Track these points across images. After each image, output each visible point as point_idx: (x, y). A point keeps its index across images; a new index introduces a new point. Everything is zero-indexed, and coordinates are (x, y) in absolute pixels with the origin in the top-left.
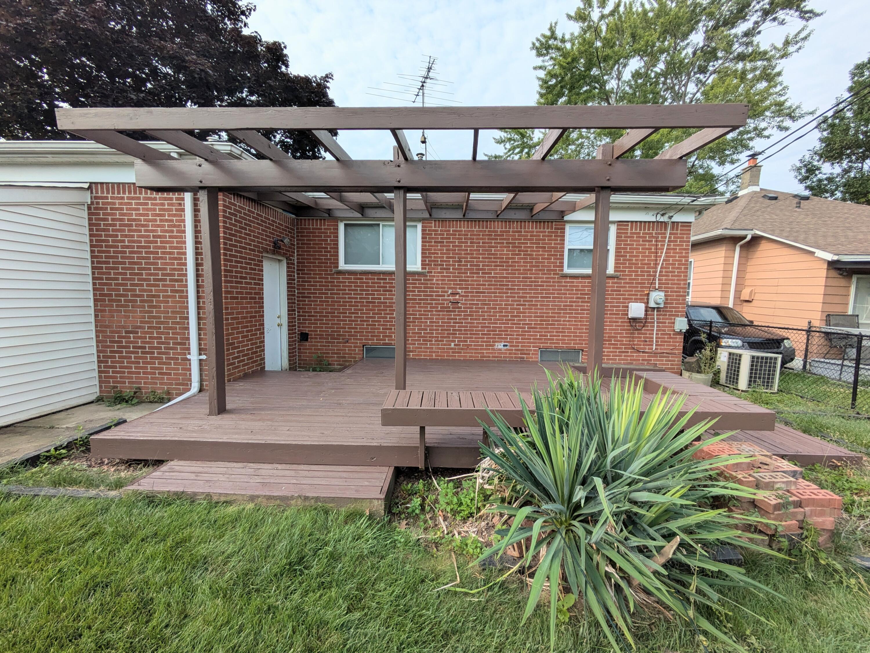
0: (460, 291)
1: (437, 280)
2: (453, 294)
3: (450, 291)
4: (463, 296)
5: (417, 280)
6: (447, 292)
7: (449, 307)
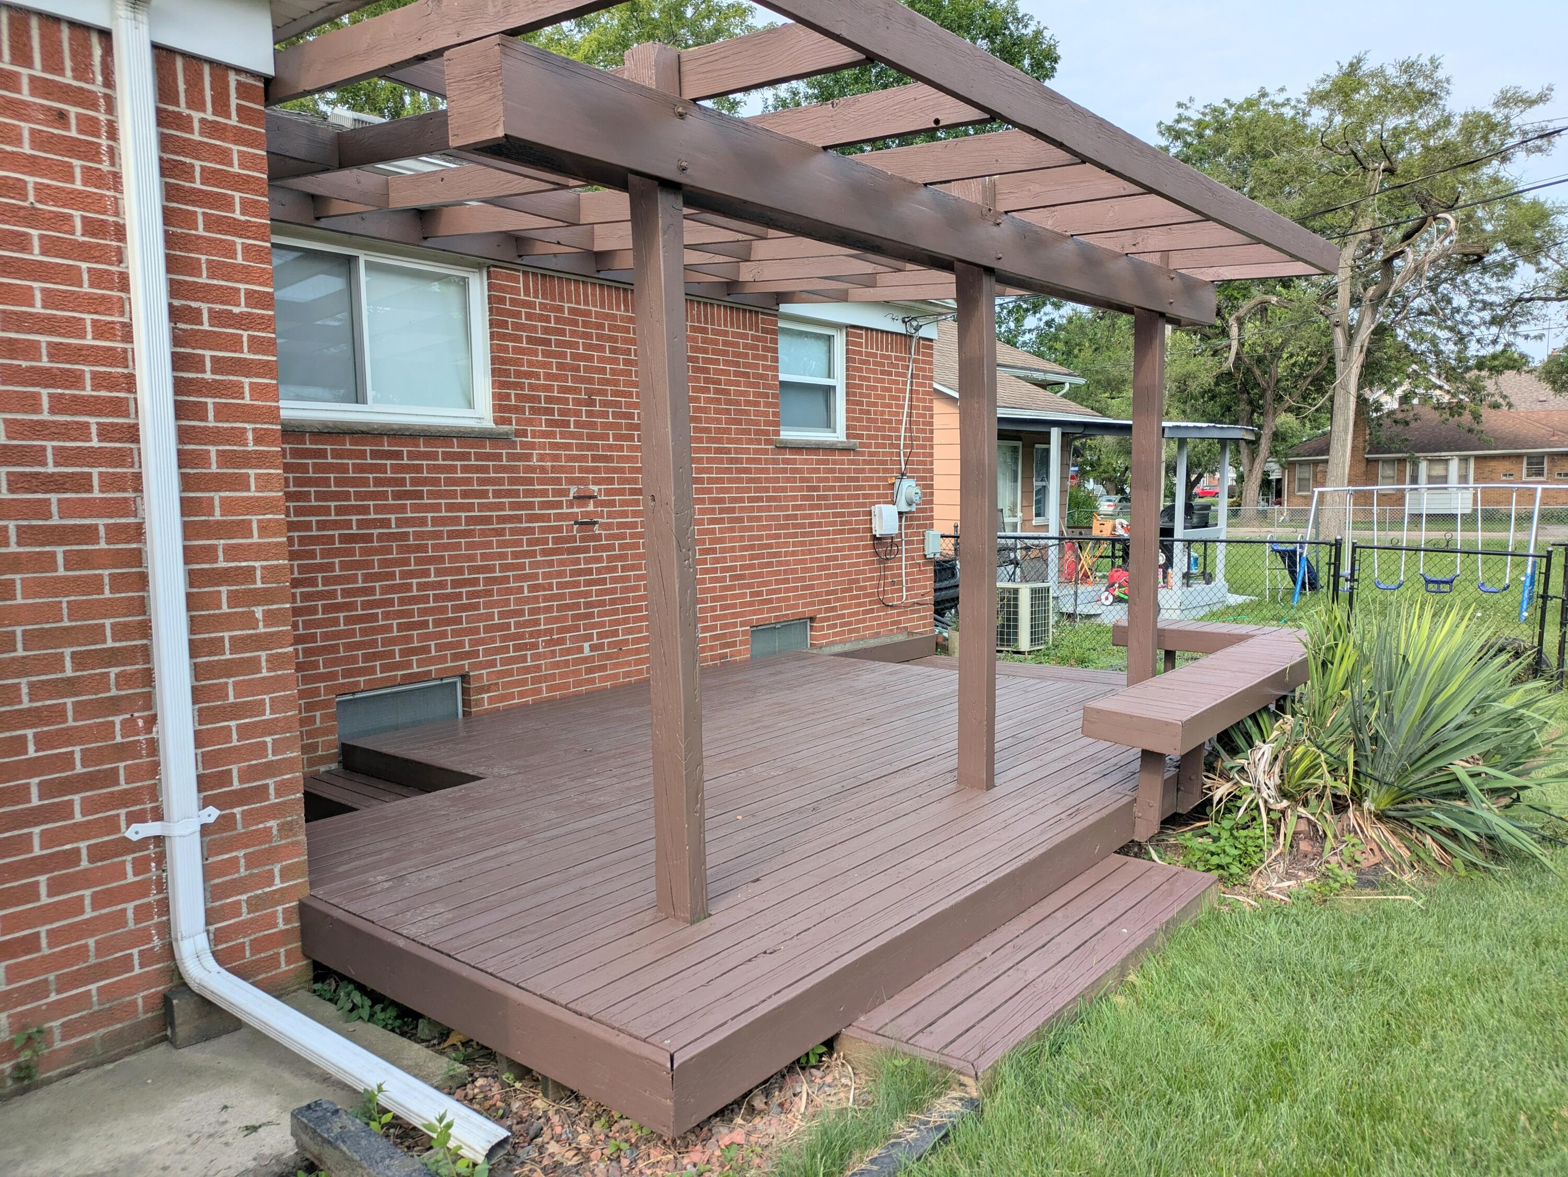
0: (596, 488)
1: (542, 458)
2: (582, 498)
3: (573, 490)
4: (603, 504)
5: (488, 457)
6: (565, 493)
7: (574, 539)
